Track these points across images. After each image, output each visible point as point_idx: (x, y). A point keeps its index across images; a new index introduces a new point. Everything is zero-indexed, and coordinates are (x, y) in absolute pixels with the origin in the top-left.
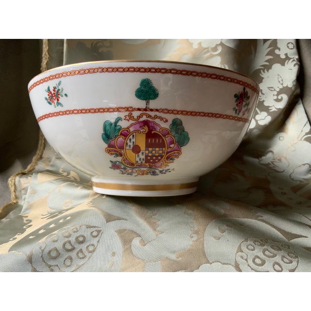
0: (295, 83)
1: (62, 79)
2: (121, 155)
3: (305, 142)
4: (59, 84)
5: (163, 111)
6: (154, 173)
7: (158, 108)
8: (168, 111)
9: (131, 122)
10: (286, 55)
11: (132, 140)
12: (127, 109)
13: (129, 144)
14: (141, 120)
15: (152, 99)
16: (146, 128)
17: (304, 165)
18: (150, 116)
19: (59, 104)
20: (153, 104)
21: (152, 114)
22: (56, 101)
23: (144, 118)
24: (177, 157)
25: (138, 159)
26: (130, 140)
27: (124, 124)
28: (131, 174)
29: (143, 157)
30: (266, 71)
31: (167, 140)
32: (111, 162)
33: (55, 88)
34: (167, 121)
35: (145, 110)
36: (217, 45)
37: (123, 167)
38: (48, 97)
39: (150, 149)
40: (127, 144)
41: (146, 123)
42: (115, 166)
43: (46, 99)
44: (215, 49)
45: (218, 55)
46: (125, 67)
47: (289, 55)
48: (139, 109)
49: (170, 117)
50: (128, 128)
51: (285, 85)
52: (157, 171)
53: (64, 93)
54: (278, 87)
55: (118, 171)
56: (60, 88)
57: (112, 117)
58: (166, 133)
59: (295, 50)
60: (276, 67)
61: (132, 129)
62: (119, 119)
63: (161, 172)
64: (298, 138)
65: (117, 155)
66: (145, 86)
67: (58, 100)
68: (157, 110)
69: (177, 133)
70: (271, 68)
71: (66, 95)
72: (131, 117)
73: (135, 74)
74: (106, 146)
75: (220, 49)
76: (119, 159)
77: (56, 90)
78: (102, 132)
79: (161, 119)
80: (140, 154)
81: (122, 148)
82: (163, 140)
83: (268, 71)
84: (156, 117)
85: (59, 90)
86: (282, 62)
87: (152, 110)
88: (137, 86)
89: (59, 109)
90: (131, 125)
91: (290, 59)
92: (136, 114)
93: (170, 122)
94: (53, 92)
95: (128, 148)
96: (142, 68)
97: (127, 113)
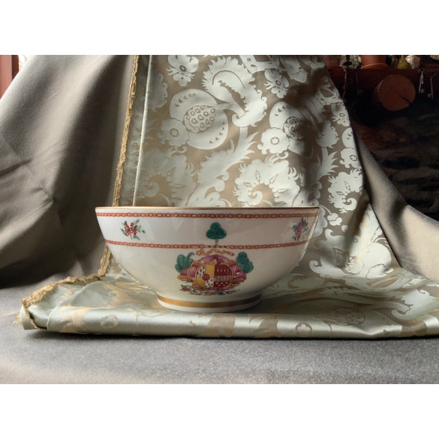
0: (361, 189)
1: (140, 218)
2: (192, 281)
3: (378, 244)
4: (138, 221)
5: (230, 247)
6: (221, 294)
7: (226, 245)
8: (235, 247)
9: (202, 256)
10: (350, 165)
11: (203, 270)
12: (199, 246)
13: (199, 273)
14: (211, 254)
15: (220, 238)
16: (215, 261)
17: (379, 265)
18: (219, 252)
19: (135, 237)
20: (221, 242)
21: (221, 250)
22: (133, 235)
23: (214, 253)
24: (243, 281)
25: (207, 284)
26: (201, 270)
27: (196, 258)
28: (199, 294)
29: (212, 283)
30: (333, 177)
31: (234, 269)
32: (182, 286)
33: (132, 224)
34: (233, 254)
35: (215, 247)
36: (284, 151)
37: (192, 289)
38: (124, 230)
39: (219, 277)
40: (198, 273)
41: (215, 257)
42: (185, 289)
43: (122, 230)
44: (282, 155)
45: (286, 159)
46: (197, 213)
47: (353, 165)
48: (209, 247)
49: (237, 252)
50: (199, 261)
51: (352, 190)
52: (224, 292)
53: (142, 229)
54: (346, 192)
55: (188, 292)
56: (138, 225)
57: (185, 252)
58: (233, 264)
59: (357, 162)
60: (342, 175)
61: (202, 262)
62: (191, 254)
63: (227, 293)
64: (372, 239)
65: (188, 281)
66: (215, 229)
67: (135, 234)
68: (225, 247)
69: (242, 263)
70: (337, 176)
71: (143, 232)
72: (201, 253)
73: (206, 219)
74: (179, 274)
75: (287, 155)
76: (190, 284)
77: (134, 226)
78: (176, 263)
79: (229, 253)
80: (209, 281)
81: (193, 275)
82: (230, 270)
83: (335, 177)
84: (224, 252)
85: (136, 226)
86: (348, 171)
87: (220, 247)
88: (208, 228)
89: (135, 241)
90: (202, 259)
91: (354, 169)
92: (206, 250)
93: (236, 255)
94: (130, 227)
95: (198, 276)
96: (212, 214)
97: (199, 249)
